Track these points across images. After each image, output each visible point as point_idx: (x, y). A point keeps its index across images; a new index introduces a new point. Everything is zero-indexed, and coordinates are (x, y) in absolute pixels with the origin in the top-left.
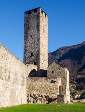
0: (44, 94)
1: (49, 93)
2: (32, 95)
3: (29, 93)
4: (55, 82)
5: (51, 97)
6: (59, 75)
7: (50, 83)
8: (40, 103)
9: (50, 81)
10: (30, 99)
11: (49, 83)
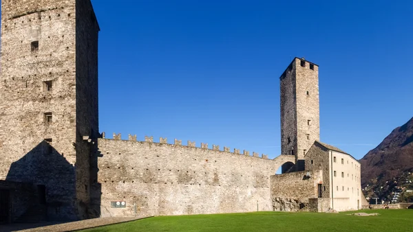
0: (293, 198)
1: (300, 196)
2: (278, 199)
3: (275, 197)
4: (309, 177)
5: (303, 202)
6: (320, 165)
7: (302, 181)
8: (289, 210)
9: (303, 176)
10: (275, 205)
11: (300, 180)
